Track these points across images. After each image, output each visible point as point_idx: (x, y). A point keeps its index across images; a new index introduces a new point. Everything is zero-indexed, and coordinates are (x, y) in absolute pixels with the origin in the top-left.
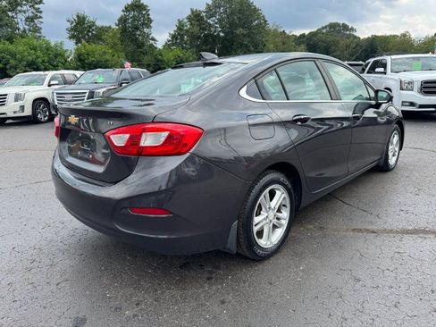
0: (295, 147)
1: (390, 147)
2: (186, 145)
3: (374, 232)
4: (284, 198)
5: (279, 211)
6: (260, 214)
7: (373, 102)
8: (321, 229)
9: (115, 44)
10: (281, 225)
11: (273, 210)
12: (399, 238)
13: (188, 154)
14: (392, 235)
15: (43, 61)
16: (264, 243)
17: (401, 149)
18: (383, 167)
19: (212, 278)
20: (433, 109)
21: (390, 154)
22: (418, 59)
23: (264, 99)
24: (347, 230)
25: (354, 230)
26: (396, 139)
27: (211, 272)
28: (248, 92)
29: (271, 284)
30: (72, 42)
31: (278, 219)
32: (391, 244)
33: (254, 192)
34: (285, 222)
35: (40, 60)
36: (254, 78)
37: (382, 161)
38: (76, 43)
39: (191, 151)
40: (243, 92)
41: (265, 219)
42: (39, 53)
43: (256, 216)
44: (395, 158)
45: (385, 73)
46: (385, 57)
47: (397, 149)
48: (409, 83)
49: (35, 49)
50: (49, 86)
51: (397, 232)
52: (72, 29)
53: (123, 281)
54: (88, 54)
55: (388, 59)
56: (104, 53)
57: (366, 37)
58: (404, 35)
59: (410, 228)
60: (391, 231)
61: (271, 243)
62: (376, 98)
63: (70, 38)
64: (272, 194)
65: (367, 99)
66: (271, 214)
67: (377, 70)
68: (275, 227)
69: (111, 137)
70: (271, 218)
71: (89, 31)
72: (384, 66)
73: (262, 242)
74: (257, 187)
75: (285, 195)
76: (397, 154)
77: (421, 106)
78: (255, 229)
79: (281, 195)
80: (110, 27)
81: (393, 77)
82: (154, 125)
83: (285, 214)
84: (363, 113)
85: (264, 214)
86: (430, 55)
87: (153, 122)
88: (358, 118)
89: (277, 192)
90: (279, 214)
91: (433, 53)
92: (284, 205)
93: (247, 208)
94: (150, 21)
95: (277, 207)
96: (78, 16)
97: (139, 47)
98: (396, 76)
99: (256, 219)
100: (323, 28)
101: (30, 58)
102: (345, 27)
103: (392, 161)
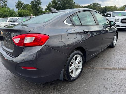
0: (84, 41)
1: (114, 40)
2: (42, 42)
3: (111, 69)
4: (80, 59)
5: (79, 63)
6: (72, 65)
7: (109, 25)
8: (93, 68)
9: (30, 10)
10: (80, 68)
11: (77, 63)
12: (119, 71)
13: (43, 46)
14: (117, 70)
15: (9, 15)
16: (74, 75)
17: (117, 40)
18: (112, 46)
19: (55, 89)
20: (125, 28)
21: (114, 42)
22: (120, 12)
23: (73, 24)
24: (102, 69)
25: (104, 68)
26: (116, 37)
27: (55, 86)
28: (67, 22)
29: (76, 91)
30: (17, 9)
31: (78, 66)
32: (117, 74)
33: (70, 58)
34: (81, 67)
35: (7, 14)
36: (69, 17)
37: (111, 44)
38: (18, 9)
39: (45, 44)
40: (65, 22)
41: (74, 67)
42: (7, 12)
43: (71, 66)
44: (115, 43)
45: (110, 17)
46: (110, 12)
47: (116, 40)
48: (118, 20)
49: (6, 11)
50: (9, 22)
51: (118, 69)
52: (17, 5)
53: (23, 91)
54: (22, 13)
55: (111, 13)
56: (27, 12)
57: (104, 7)
58: (115, 6)
59: (123, 67)
60: (116, 69)
61: (76, 75)
62: (110, 24)
63: (17, 8)
64: (76, 58)
65: (107, 24)
66: (76, 65)
67: (108, 16)
68: (77, 69)
69: (14, 39)
70: (76, 66)
71: (22, 6)
72: (110, 15)
73: (73, 75)
74: (71, 56)
75: (81, 58)
76: (116, 42)
77: (121, 27)
78: (70, 71)
79: (79, 58)
80: (29, 5)
81: (113, 18)
82: (30, 34)
83: (81, 64)
84: (106, 29)
85: (73, 65)
86: (124, 11)
87: (29, 33)
88: (104, 31)
89: (78, 57)
90: (79, 65)
91: (125, 11)
92: (80, 61)
93: (67, 64)
94: (41, 3)
95: (78, 62)
96: (19, 1)
97: (37, 11)
98: (114, 18)
99: (71, 67)
100: (91, 4)
101: (4, 14)
102: (98, 4)
103: (114, 44)
